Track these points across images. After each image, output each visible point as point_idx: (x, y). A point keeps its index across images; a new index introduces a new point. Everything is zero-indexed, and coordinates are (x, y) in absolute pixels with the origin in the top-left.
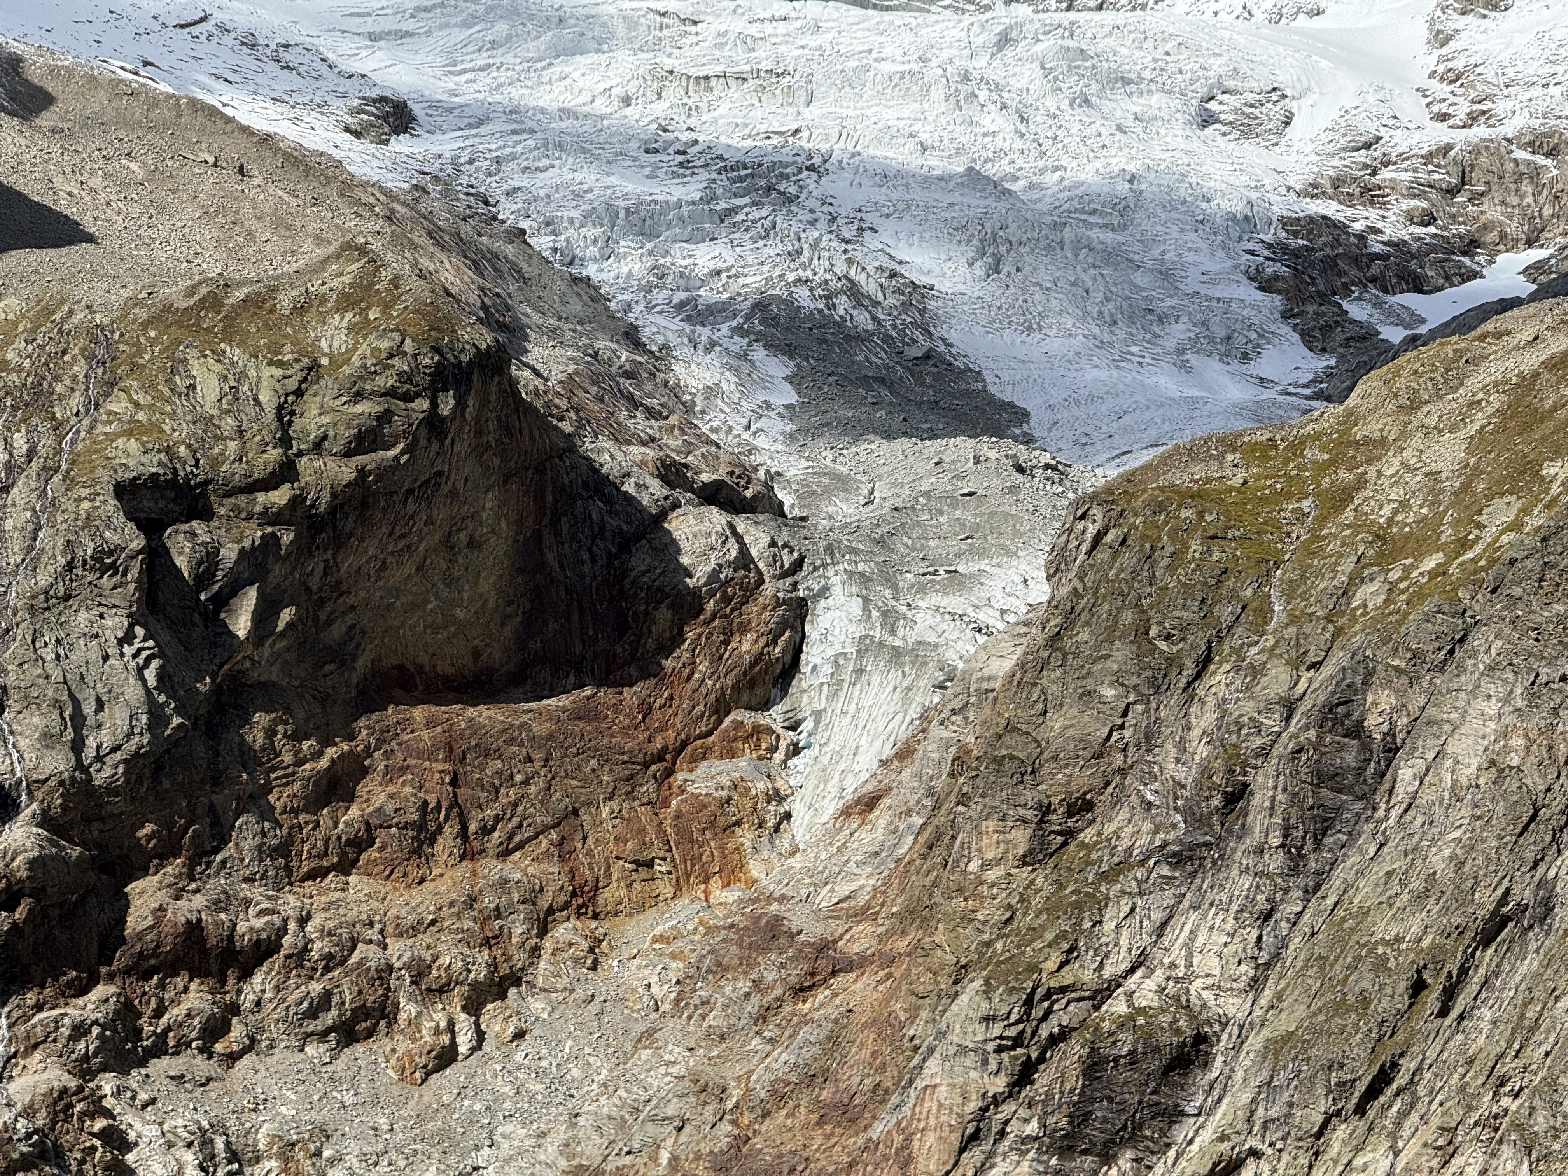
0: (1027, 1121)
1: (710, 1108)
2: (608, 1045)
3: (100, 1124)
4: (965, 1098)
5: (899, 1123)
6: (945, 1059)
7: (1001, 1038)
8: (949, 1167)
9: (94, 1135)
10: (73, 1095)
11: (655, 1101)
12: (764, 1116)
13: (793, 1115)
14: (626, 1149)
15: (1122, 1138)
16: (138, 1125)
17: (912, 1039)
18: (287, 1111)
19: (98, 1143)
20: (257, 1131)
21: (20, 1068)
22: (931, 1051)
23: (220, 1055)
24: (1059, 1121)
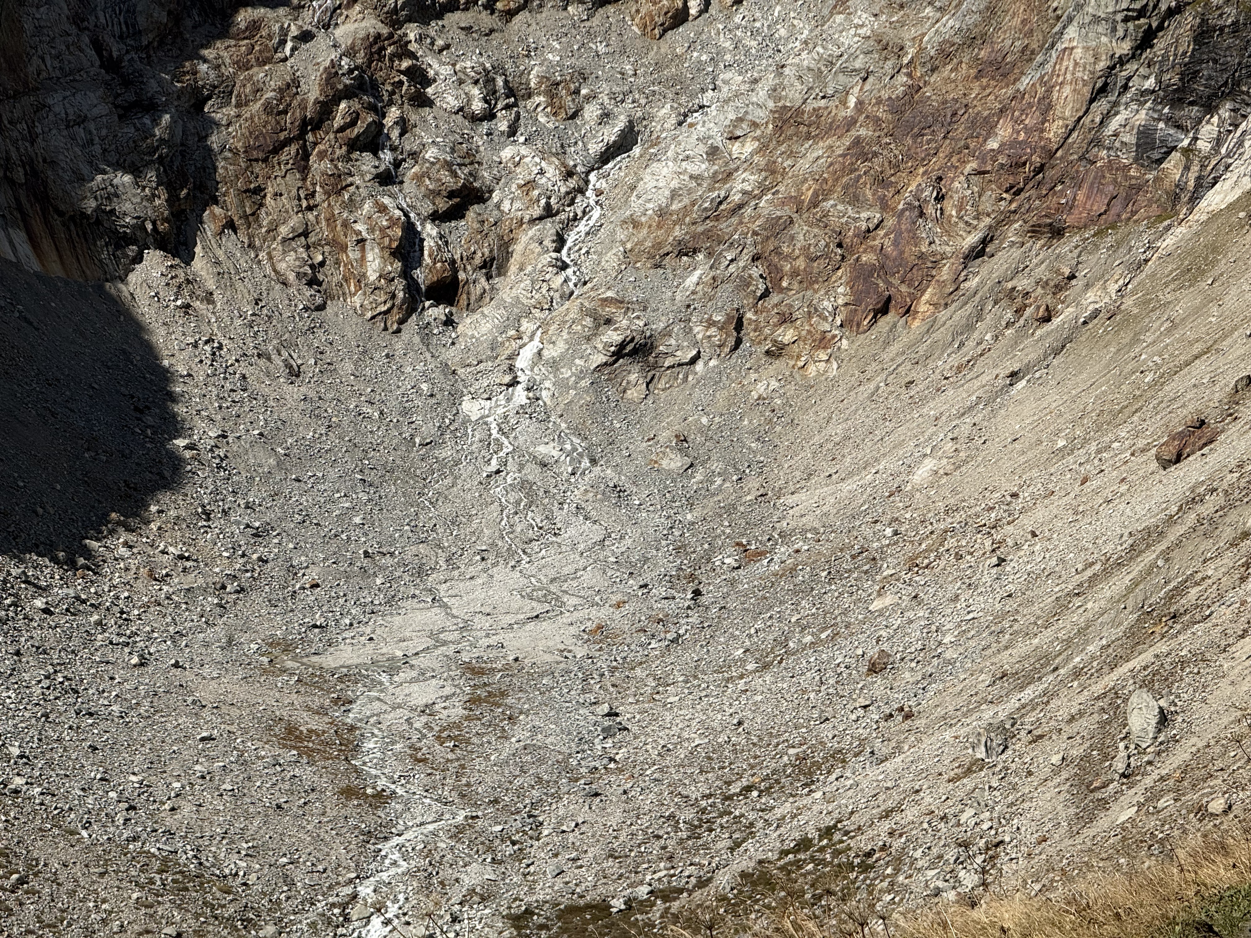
0: (1146, 77)
1: (889, 64)
2: (809, 11)
3: (405, 64)
4: (1097, 58)
5: (1042, 77)
6: (1082, 26)
7: (1128, 10)
8: (1081, 114)
9: (401, 72)
10: (386, 39)
11: (846, 56)
12: (933, 70)
13: (956, 69)
14: (821, 94)
15: (1223, 92)
16: (436, 66)
17: (1055, 10)
18: (553, 58)
19: (404, 79)
20: (529, 73)
21: (343, 17)
22: (1070, 20)
23: (500, 11)
24: (1173, 78)
